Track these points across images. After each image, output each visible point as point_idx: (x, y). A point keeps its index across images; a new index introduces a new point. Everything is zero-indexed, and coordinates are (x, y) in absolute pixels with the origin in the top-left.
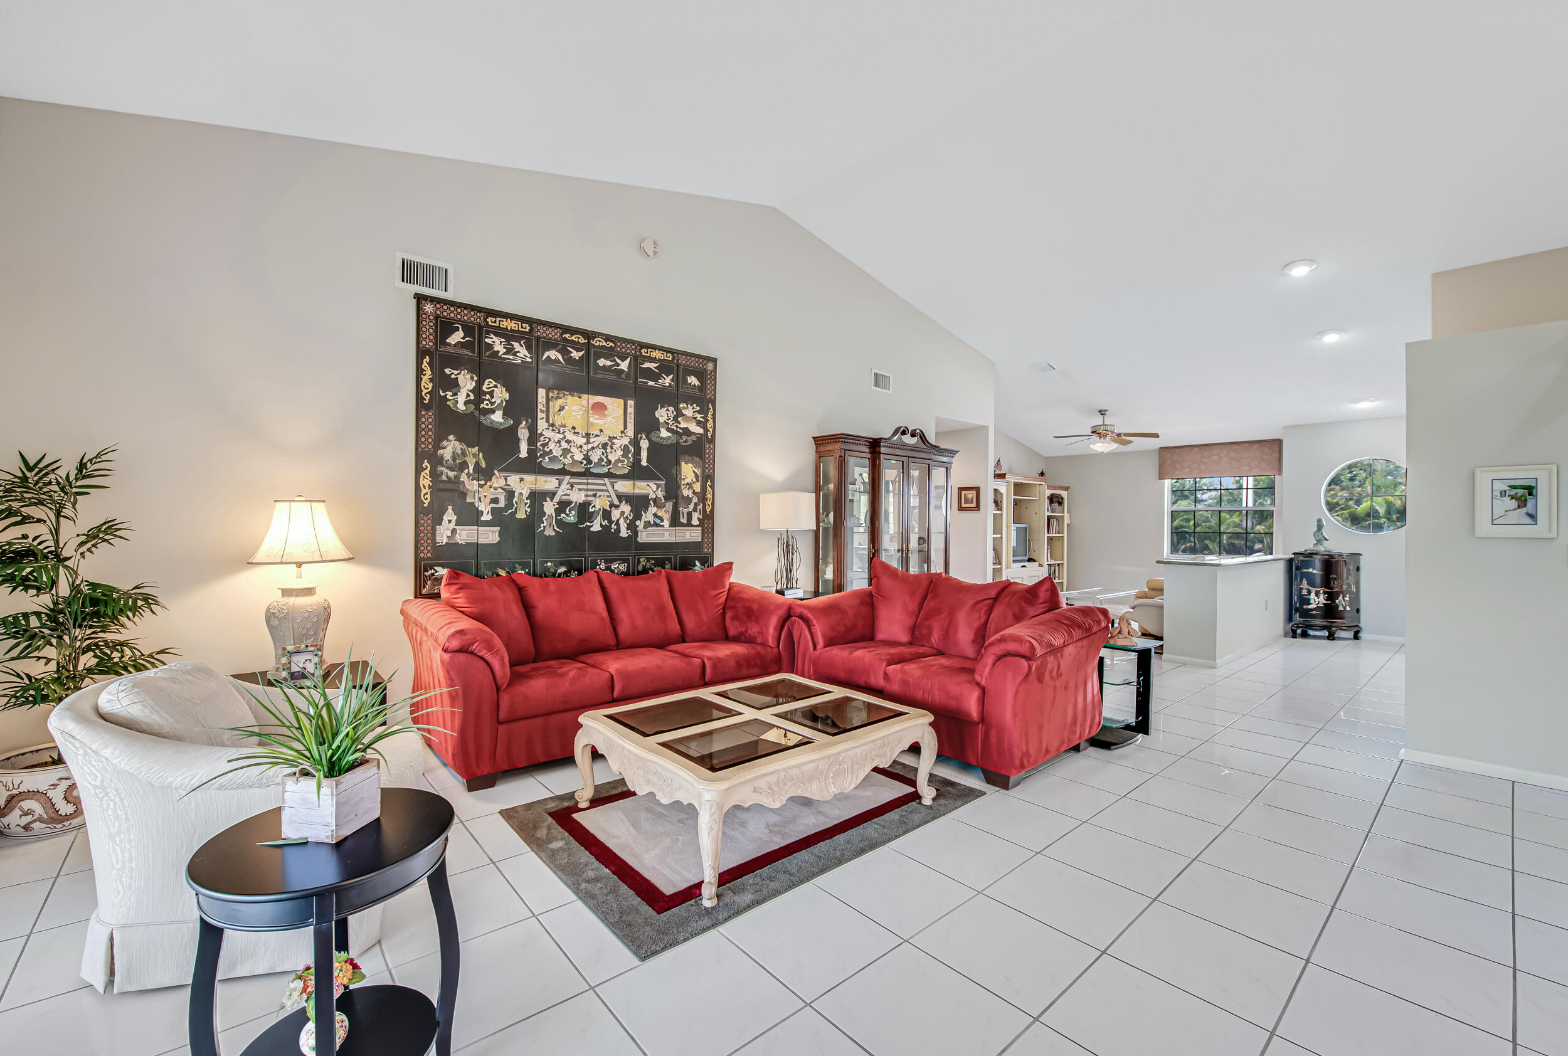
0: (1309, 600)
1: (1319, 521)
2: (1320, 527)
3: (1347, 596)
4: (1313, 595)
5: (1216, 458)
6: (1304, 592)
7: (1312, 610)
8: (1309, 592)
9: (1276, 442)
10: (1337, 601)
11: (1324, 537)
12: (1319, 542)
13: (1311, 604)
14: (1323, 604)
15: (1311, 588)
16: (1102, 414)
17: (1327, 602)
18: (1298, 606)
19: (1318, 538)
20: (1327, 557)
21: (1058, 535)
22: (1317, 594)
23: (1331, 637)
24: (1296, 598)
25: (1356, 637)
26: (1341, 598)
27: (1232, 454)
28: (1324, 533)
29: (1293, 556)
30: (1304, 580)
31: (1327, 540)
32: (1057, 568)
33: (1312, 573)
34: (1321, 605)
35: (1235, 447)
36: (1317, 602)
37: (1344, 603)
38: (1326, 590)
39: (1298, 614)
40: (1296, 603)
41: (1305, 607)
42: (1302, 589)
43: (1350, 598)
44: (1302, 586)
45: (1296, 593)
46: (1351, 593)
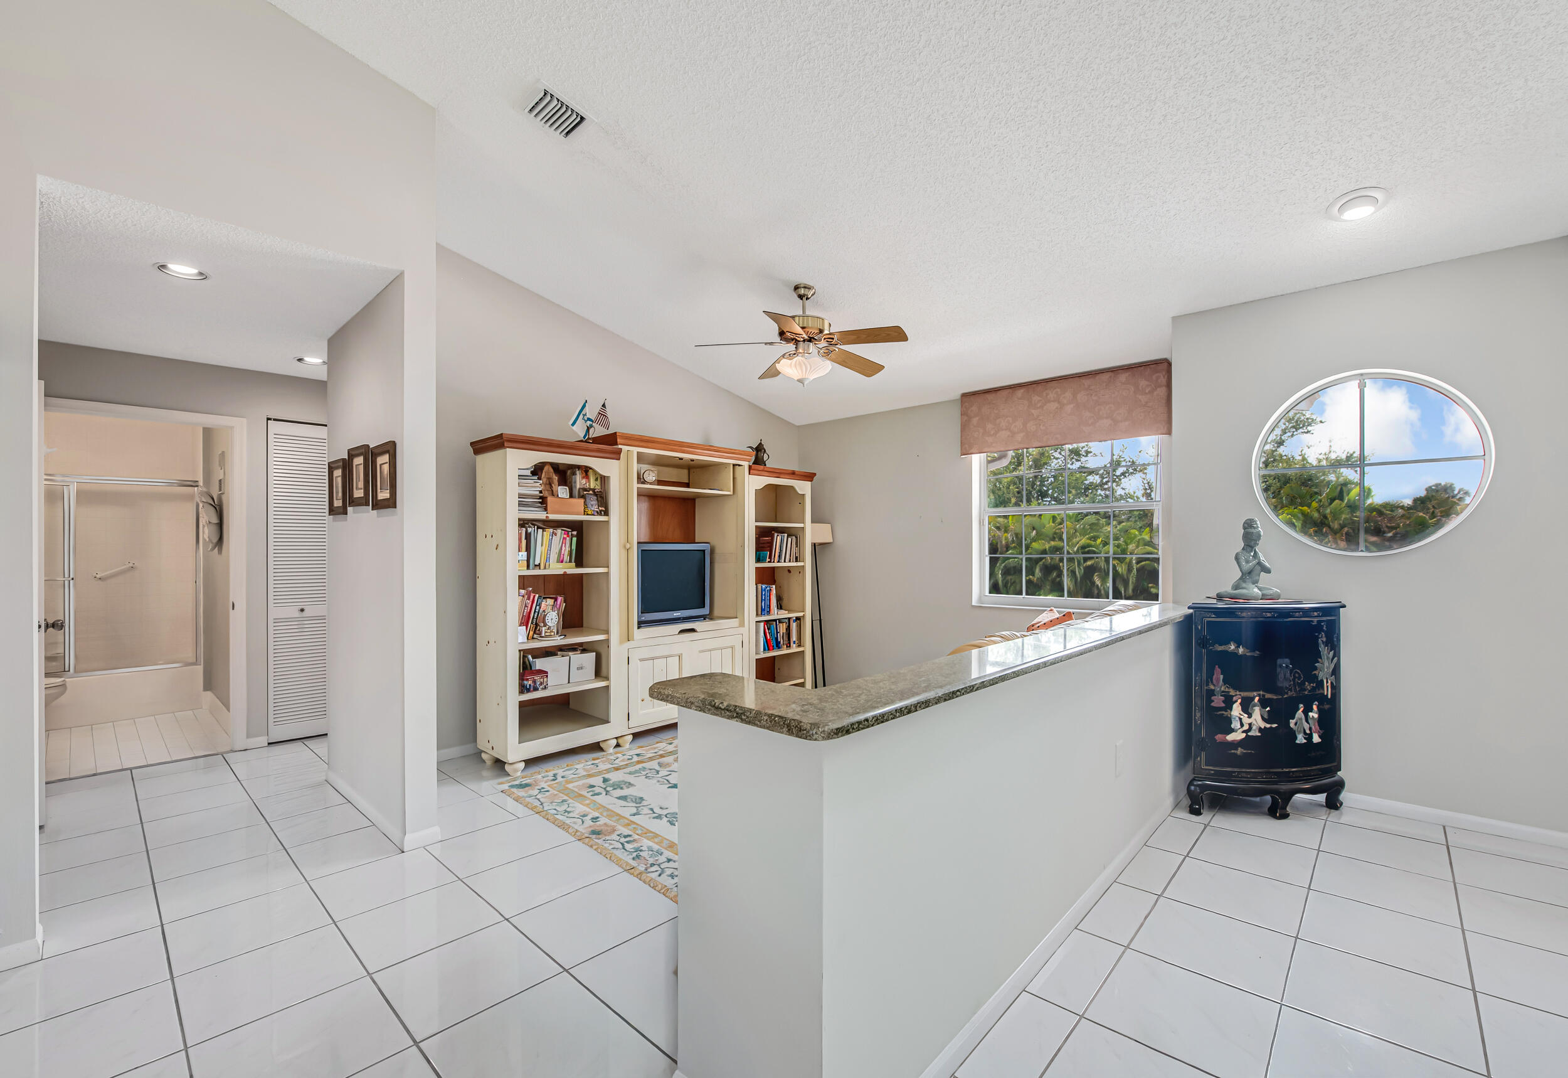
0: (1229, 720)
1: (1249, 525)
2: (1250, 538)
3: (1315, 707)
4: (1236, 710)
5: (1053, 406)
6: (1218, 701)
7: (1235, 744)
8: (1229, 703)
9: (1161, 367)
10: (1292, 723)
11: (1259, 563)
12: (1248, 575)
13: (1233, 731)
14: (1260, 730)
15: (1232, 693)
16: (801, 297)
17: (1268, 726)
18: (1203, 734)
19: (1247, 567)
20: (1269, 615)
21: (795, 564)
22: (1246, 708)
23: (1278, 811)
24: (1198, 715)
25: (1333, 804)
26: (1300, 714)
27: (1082, 397)
28: (1260, 554)
29: (1191, 611)
30: (1218, 670)
31: (1268, 571)
32: (794, 626)
33: (1234, 654)
34: (1254, 733)
35: (1086, 382)
36: (1246, 727)
37: (1306, 726)
38: (1268, 696)
39: (1203, 754)
40: (1198, 727)
41: (1219, 737)
42: (1211, 693)
43: (1320, 711)
44: (1212, 687)
45: (1199, 703)
46: (1322, 699)
